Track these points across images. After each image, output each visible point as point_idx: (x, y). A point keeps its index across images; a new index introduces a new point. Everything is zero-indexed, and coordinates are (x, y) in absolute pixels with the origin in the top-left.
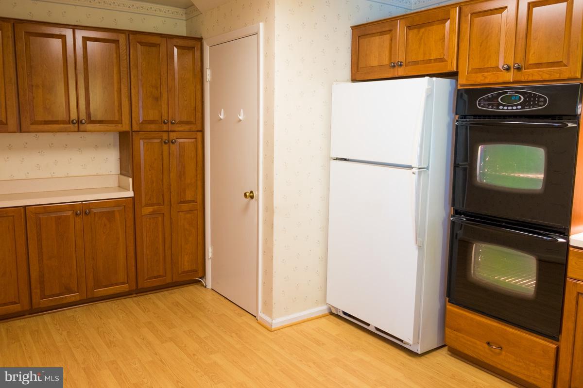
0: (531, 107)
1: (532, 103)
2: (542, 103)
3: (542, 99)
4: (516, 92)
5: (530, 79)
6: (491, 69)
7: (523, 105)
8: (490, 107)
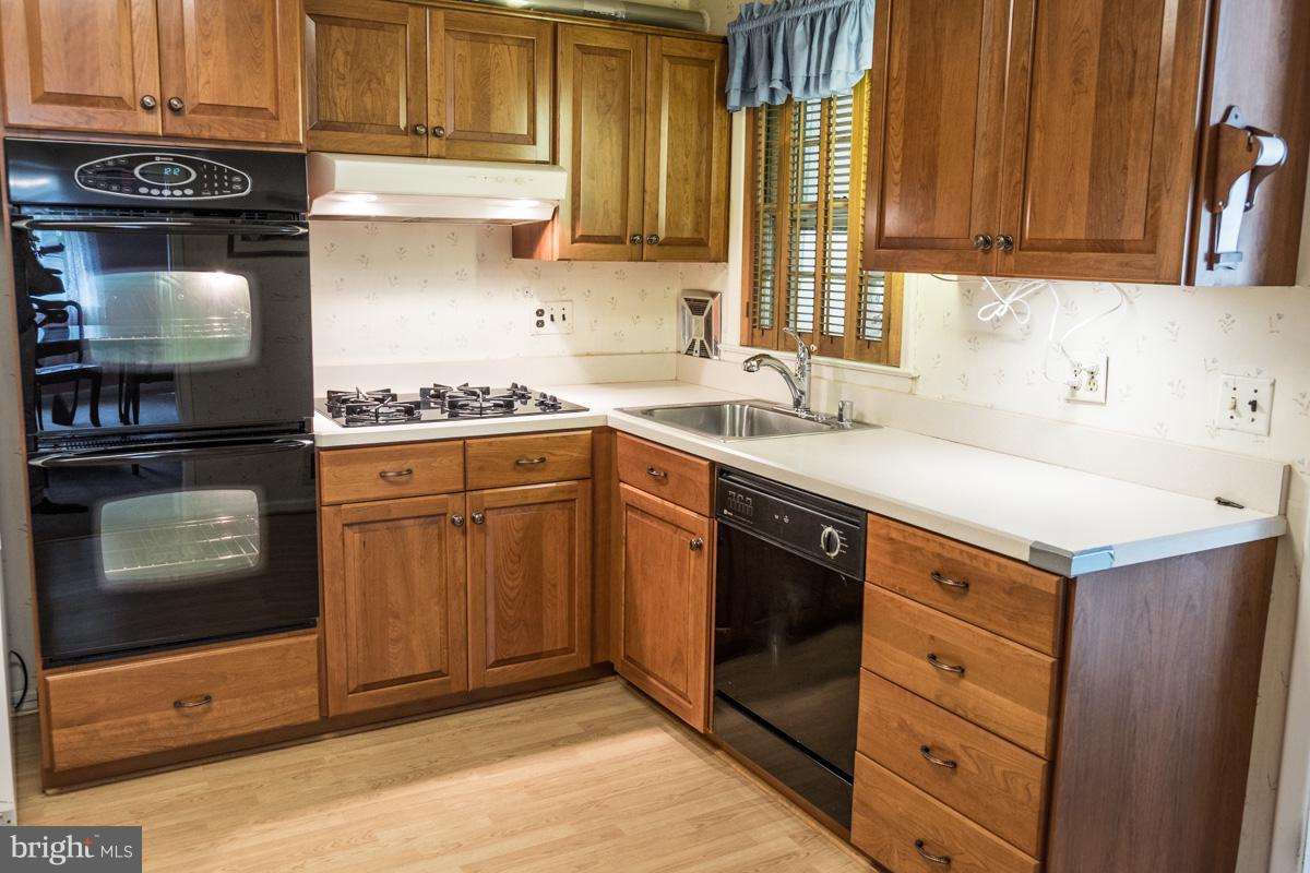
0: (216, 192)
1: (216, 185)
2: (239, 187)
3: (237, 179)
4: (176, 159)
5: (206, 134)
6: (103, 101)
7: (197, 187)
8: (115, 188)
